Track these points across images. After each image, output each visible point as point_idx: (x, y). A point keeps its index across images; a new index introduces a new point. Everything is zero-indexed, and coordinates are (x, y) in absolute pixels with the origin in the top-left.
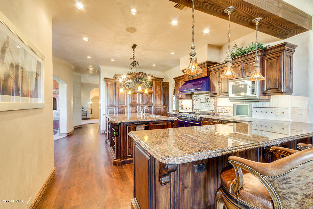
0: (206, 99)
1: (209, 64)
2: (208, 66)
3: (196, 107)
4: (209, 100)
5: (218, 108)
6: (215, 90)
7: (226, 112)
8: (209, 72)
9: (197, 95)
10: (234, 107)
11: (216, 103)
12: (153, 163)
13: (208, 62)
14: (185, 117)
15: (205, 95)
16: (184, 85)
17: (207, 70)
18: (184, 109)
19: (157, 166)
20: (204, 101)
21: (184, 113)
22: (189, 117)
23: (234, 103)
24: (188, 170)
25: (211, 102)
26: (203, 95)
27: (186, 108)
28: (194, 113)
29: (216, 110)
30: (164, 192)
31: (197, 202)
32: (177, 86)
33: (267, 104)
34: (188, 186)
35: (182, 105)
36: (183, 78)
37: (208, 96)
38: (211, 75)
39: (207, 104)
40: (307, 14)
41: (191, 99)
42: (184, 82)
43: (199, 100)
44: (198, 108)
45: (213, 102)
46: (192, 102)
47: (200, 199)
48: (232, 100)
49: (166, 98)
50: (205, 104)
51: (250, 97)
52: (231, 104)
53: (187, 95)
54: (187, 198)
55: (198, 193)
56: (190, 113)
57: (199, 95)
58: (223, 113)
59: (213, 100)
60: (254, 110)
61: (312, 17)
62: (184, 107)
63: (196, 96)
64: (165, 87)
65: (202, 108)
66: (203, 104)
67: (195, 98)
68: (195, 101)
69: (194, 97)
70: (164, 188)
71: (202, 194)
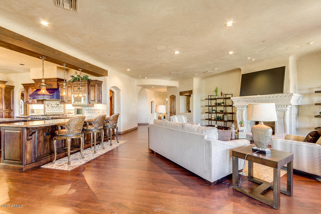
0: (56, 104)
1: (58, 80)
2: (58, 81)
3: (48, 111)
4: (59, 106)
5: (66, 111)
6: (63, 99)
7: (72, 113)
8: (58, 85)
9: (49, 101)
10: (75, 110)
11: (65, 107)
12: (23, 132)
13: (58, 79)
14: (37, 119)
15: (56, 101)
16: (35, 91)
17: (57, 84)
18: (35, 112)
19: (26, 133)
20: (55, 106)
21: (36, 115)
22: (41, 118)
23: (75, 107)
24: (41, 135)
25: (61, 106)
26: (54, 101)
27: (37, 112)
28: (46, 115)
29: (65, 112)
30: (29, 144)
31: (46, 148)
32: (26, 92)
33: (93, 108)
34: (41, 141)
35: (33, 109)
36: (34, 86)
37: (58, 103)
38: (60, 88)
39: (58, 108)
40: (105, 70)
41: (43, 104)
42: (35, 90)
43: (50, 105)
44: (50, 111)
45: (63, 106)
46: (44, 106)
47: (48, 147)
48: (74, 106)
49: (11, 102)
50: (56, 108)
51: (83, 104)
52: (74, 108)
53: (38, 101)
54: (41, 146)
55: (47, 144)
56: (43, 115)
57: (51, 101)
58: (69, 114)
59: (62, 105)
60: (85, 111)
61: (107, 71)
62: (35, 111)
63: (47, 101)
64: (9, 91)
65: (53, 111)
66: (54, 108)
67: (47, 103)
68: (46, 105)
69: (45, 102)
70: (29, 142)
71: (49, 144)
